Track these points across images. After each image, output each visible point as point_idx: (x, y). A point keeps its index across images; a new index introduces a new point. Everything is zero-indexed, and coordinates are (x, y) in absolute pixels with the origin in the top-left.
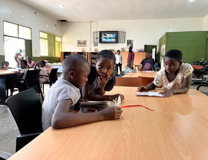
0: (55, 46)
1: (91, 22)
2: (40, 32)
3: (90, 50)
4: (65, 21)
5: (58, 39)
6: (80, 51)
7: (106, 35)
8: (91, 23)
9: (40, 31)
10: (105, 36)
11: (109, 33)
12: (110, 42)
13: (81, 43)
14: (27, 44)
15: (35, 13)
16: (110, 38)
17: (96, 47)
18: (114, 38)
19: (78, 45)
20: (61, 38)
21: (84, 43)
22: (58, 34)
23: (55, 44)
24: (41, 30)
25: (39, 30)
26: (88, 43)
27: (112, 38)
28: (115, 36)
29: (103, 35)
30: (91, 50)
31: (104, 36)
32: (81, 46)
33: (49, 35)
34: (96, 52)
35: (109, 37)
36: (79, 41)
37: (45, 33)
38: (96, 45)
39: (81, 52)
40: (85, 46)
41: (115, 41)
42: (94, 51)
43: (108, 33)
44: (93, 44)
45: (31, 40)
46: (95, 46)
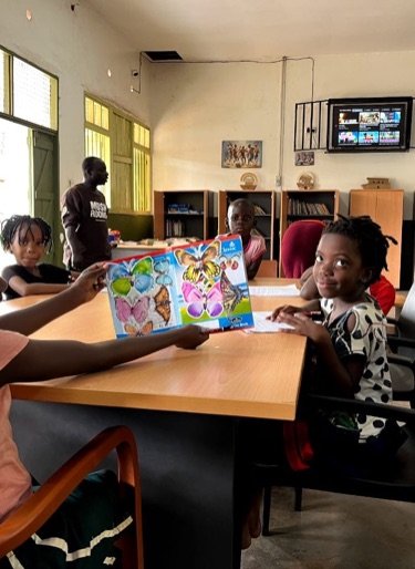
0: (131, 165)
1: (285, 59)
2: (87, 99)
3: (280, 182)
4: (173, 56)
5: (141, 135)
6: (236, 187)
7: (356, 116)
8: (284, 66)
9: (87, 95)
10: (353, 122)
11: (372, 108)
12: (374, 145)
13: (239, 154)
14: (40, 148)
15: (73, 8)
16: (376, 128)
17: (306, 170)
18: (392, 129)
19: (224, 160)
20: (151, 129)
21: (251, 152)
22: (143, 115)
23: (131, 156)
24: (91, 90)
25: (83, 89)
26: (269, 153)
27: (382, 127)
28: (396, 121)
29: (341, 115)
30: (285, 181)
31: (345, 118)
32: (238, 166)
33: (115, 114)
34: (309, 190)
35: (371, 122)
36: (230, 143)
37: (102, 104)
38: (305, 158)
39: (240, 189)
40: (256, 167)
41: (397, 140)
42: (299, 185)
43: (364, 108)
44: (291, 157)
45: (57, 133)
46: (302, 164)
